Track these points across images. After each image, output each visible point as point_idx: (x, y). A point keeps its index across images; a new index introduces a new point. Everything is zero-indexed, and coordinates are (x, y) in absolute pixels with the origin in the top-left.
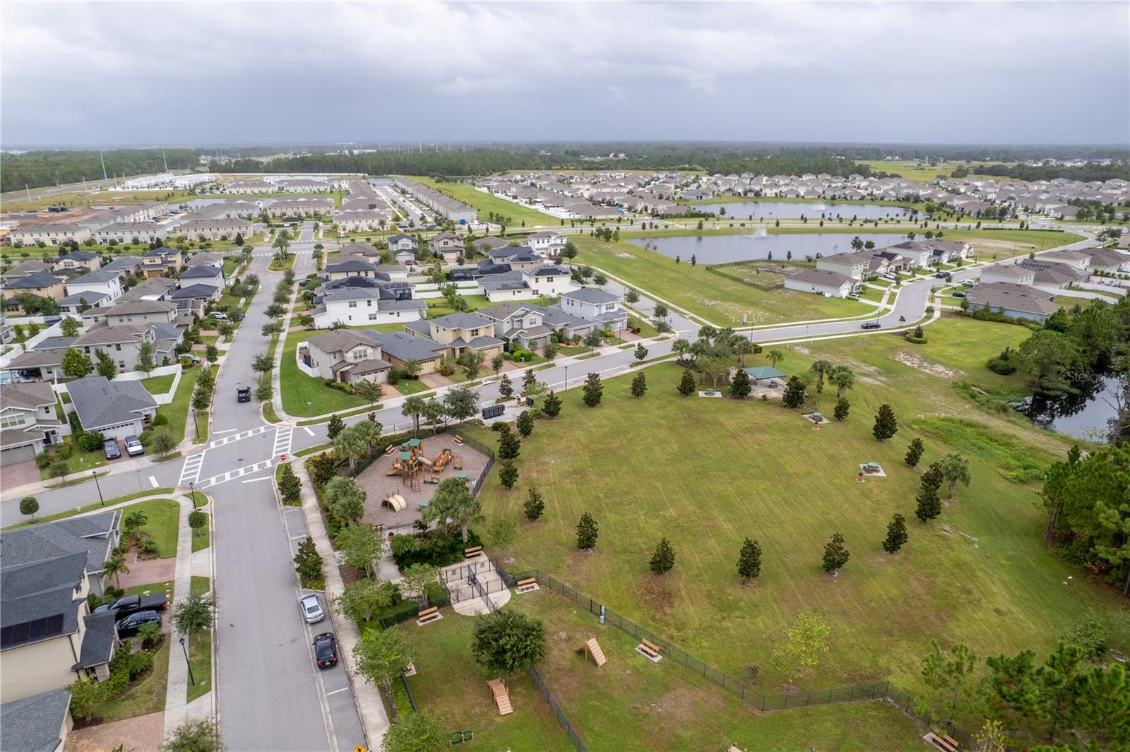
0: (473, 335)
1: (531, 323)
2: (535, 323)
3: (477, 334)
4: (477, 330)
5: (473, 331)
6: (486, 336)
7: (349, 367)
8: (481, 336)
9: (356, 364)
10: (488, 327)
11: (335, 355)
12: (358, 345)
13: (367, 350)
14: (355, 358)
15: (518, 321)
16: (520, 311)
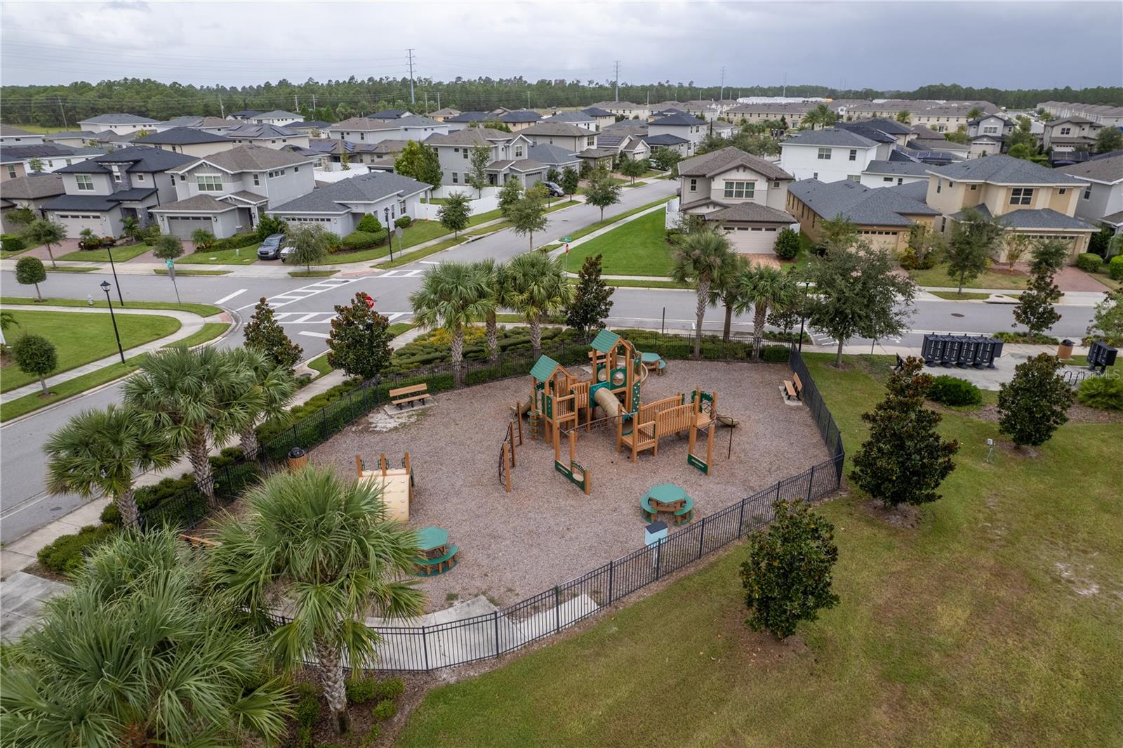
0: (1014, 201)
3: (1026, 201)
4: (1029, 192)
5: (1017, 191)
6: (1049, 211)
7: (711, 209)
8: (1036, 208)
9: (725, 207)
10: (1062, 191)
11: (694, 182)
12: (737, 168)
13: (756, 183)
14: (728, 194)
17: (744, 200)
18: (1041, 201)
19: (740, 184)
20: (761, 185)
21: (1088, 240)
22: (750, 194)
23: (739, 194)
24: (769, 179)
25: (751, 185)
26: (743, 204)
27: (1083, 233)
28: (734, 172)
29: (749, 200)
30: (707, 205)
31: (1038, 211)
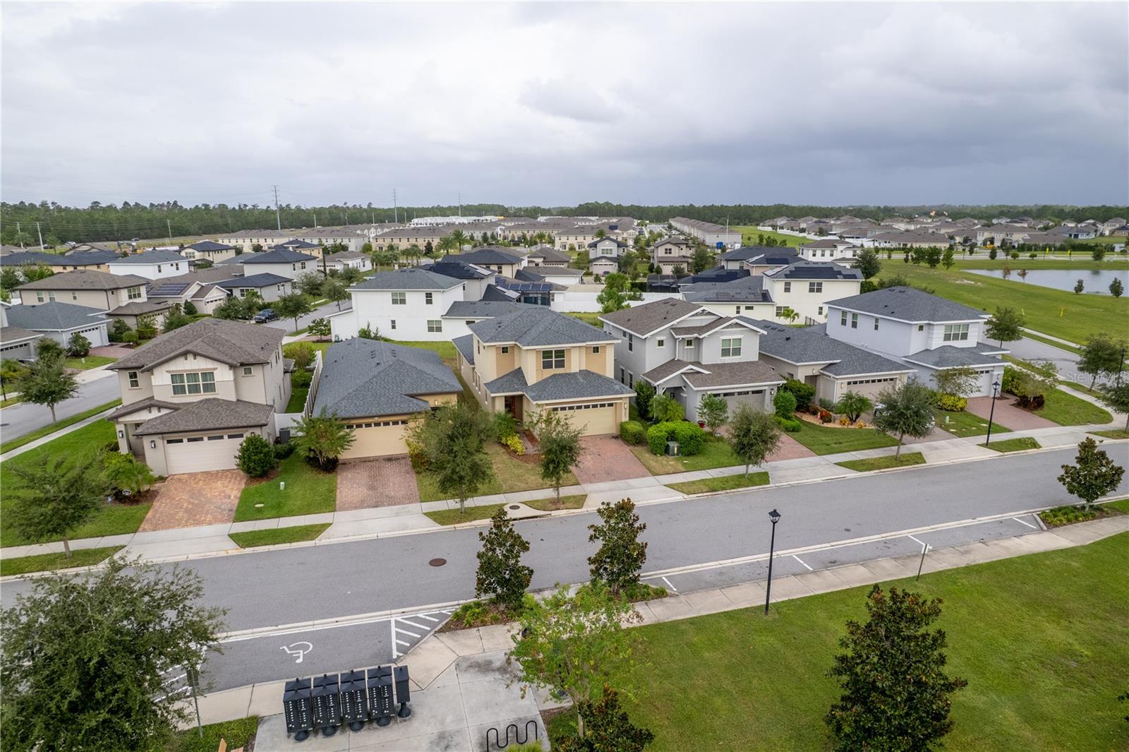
4: (560, 353)
5: (547, 354)
6: (586, 374)
7: (155, 413)
8: (572, 371)
9: (175, 408)
10: (596, 350)
11: (133, 376)
12: (185, 354)
13: (215, 372)
14: (178, 390)
15: (689, 343)
16: (696, 315)
17: (202, 396)
18: (576, 362)
19: (193, 376)
20: (223, 375)
21: (627, 406)
22: (210, 388)
23: (194, 389)
24: (232, 367)
25: (208, 375)
26: (201, 401)
27: (621, 399)
28: (181, 360)
29: (210, 396)
30: (149, 407)
31: (574, 374)
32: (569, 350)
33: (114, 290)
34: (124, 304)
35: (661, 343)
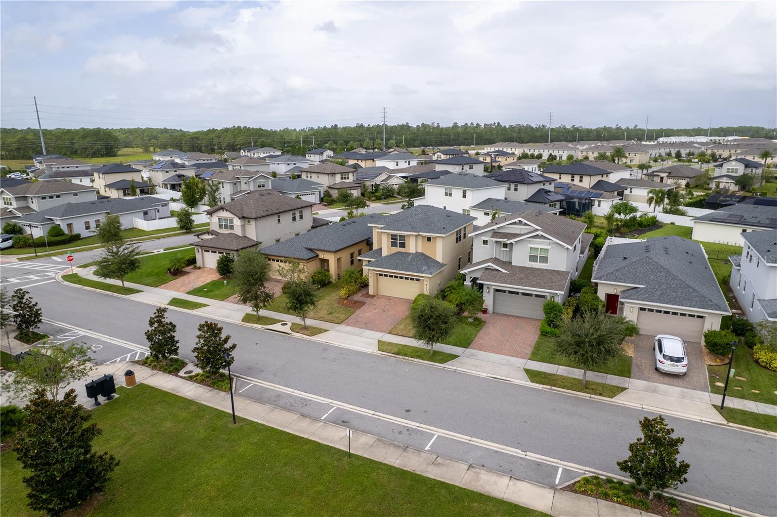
0: (394, 244)
1: (533, 258)
2: (544, 260)
3: (402, 246)
4: (402, 237)
5: (394, 237)
8: (410, 252)
10: (429, 239)
13: (234, 220)
14: (220, 226)
15: (505, 245)
16: (515, 223)
17: (229, 231)
18: (413, 246)
19: (226, 220)
20: (237, 222)
21: (428, 284)
22: (232, 227)
23: (226, 227)
25: (231, 221)
26: (228, 234)
28: (221, 211)
29: (232, 231)
30: (208, 233)
31: (408, 254)
32: (409, 236)
33: (333, 174)
34: (337, 182)
35: (485, 242)
